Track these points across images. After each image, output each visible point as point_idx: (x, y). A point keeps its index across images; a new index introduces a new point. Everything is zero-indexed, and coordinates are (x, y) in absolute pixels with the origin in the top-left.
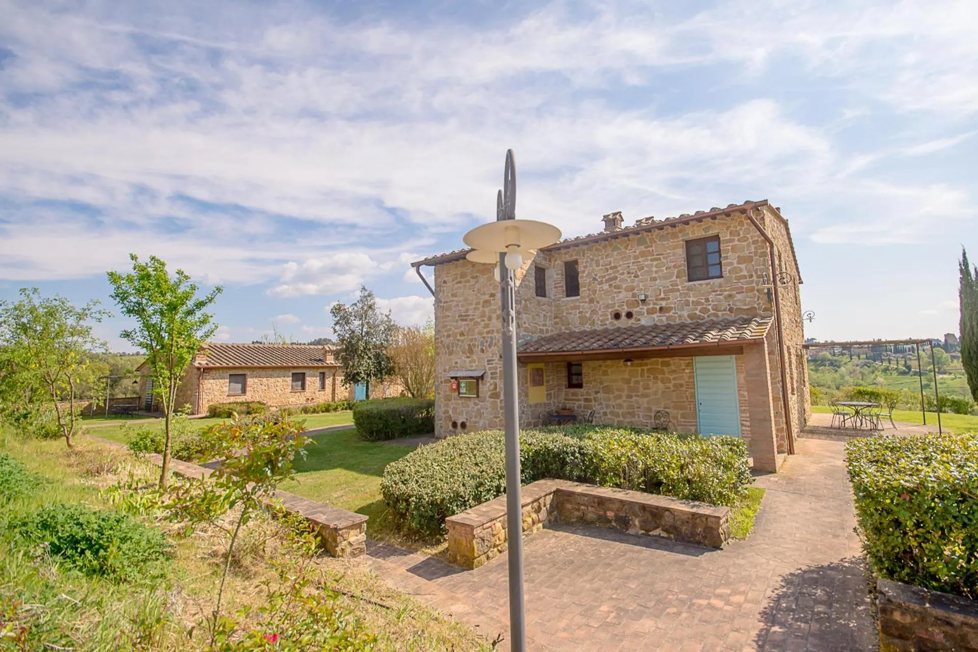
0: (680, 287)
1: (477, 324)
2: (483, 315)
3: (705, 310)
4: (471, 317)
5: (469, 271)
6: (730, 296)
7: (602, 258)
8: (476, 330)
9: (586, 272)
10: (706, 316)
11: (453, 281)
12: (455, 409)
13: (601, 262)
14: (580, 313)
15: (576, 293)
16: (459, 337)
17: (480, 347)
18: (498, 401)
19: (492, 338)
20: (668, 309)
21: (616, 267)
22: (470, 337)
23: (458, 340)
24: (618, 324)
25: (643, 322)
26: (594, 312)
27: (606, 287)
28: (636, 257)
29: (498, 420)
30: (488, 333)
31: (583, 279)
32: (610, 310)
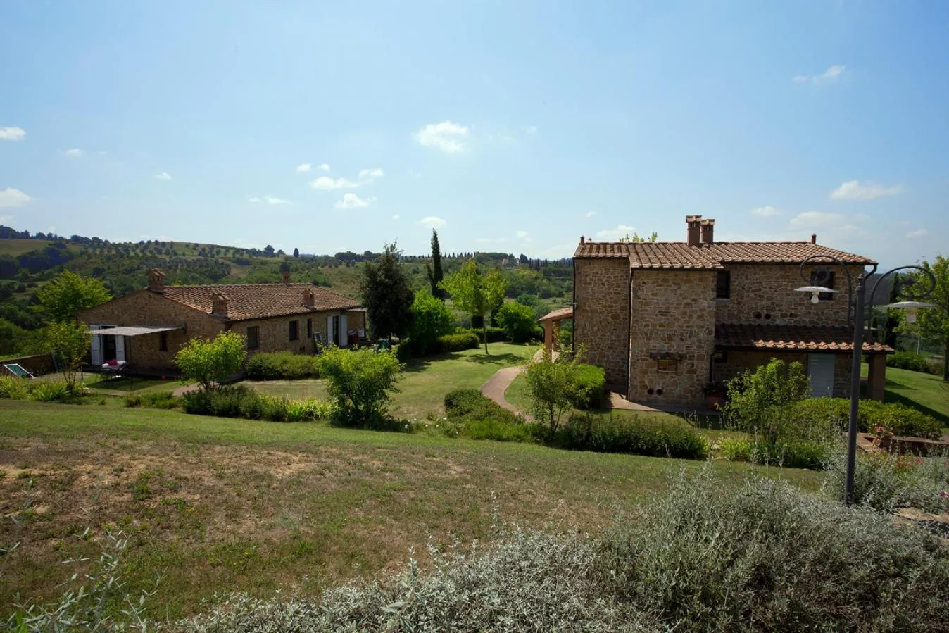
0: (806, 302)
1: (677, 319)
2: (684, 314)
3: (820, 319)
4: (672, 314)
5: (670, 278)
6: (838, 312)
7: (751, 275)
8: (676, 324)
9: (737, 282)
10: (820, 323)
11: (653, 283)
12: (651, 381)
13: (750, 277)
14: (729, 310)
15: (727, 296)
16: (658, 328)
17: (679, 337)
18: (695, 375)
19: (692, 332)
20: (796, 316)
21: (761, 282)
22: (670, 329)
23: (658, 330)
24: (758, 322)
25: (778, 322)
26: (740, 311)
27: (752, 295)
28: (777, 278)
29: (693, 389)
30: (687, 327)
31: (734, 286)
32: (753, 311)
